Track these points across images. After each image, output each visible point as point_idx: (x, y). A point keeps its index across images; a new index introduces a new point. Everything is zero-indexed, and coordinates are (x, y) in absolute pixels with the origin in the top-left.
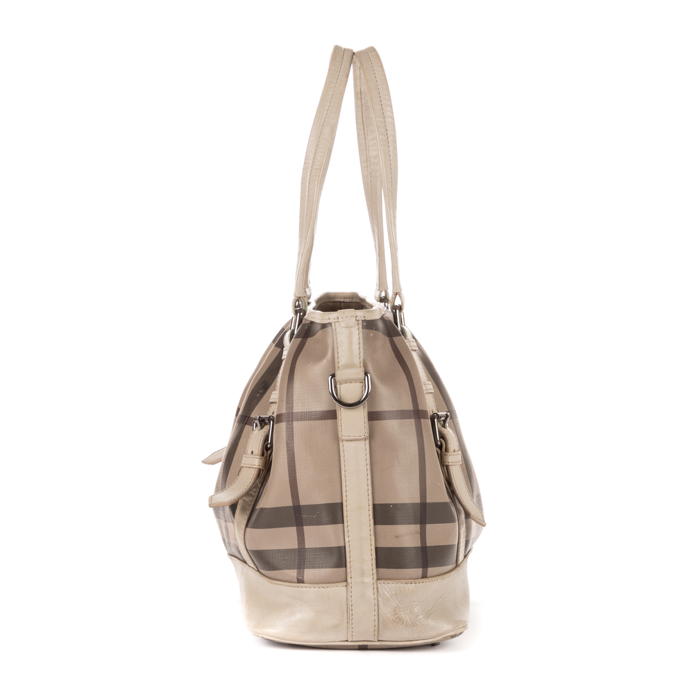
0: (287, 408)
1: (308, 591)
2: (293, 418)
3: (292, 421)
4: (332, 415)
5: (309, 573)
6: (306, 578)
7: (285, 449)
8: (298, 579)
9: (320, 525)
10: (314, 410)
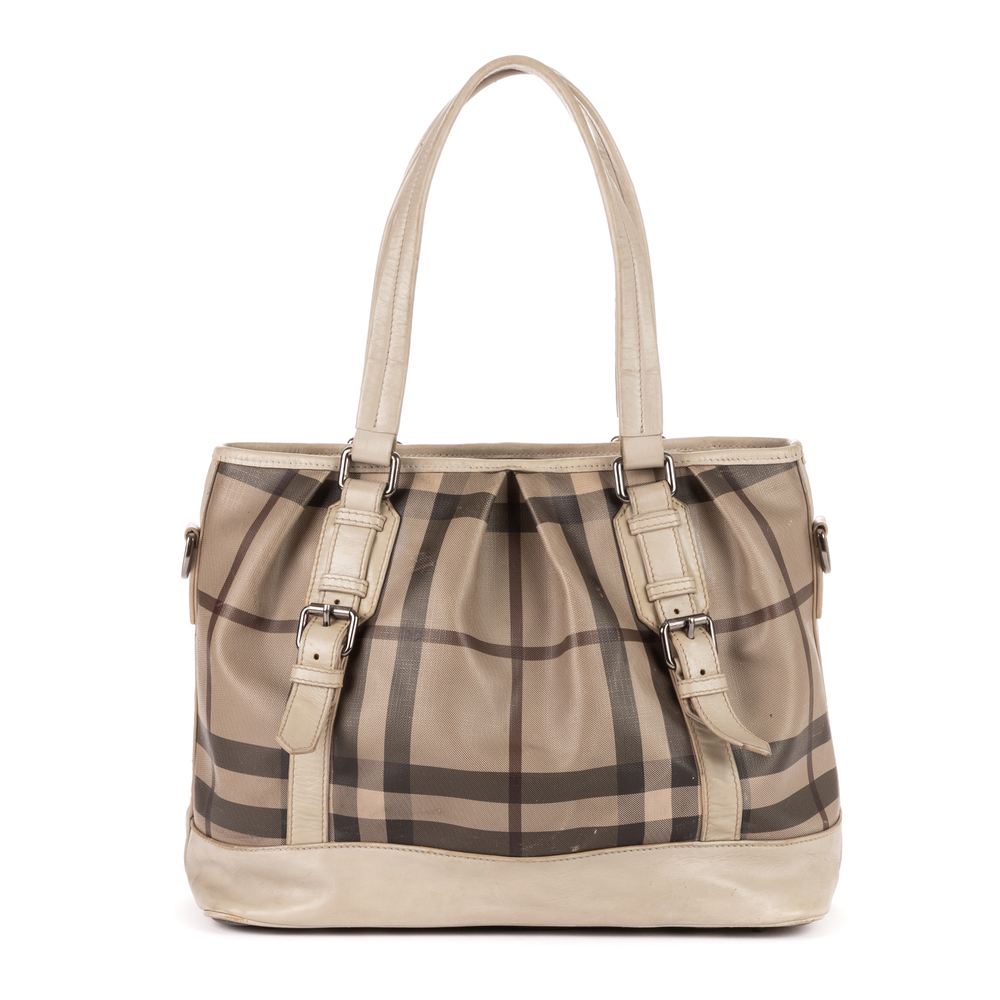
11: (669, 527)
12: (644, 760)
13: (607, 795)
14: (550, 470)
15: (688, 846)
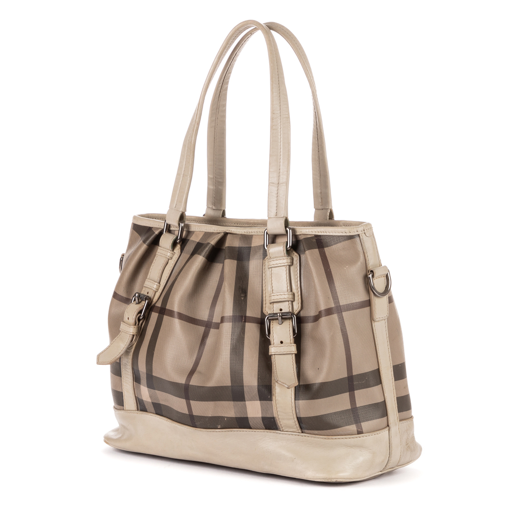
0: (335, 303)
1: (367, 439)
2: (341, 310)
3: (342, 312)
4: (368, 303)
5: (365, 425)
6: (364, 430)
7: (341, 334)
8: (358, 431)
9: (369, 387)
10: (354, 301)
11: (284, 266)
12: (244, 385)
13: (228, 401)
14: (243, 233)
15: (274, 432)
